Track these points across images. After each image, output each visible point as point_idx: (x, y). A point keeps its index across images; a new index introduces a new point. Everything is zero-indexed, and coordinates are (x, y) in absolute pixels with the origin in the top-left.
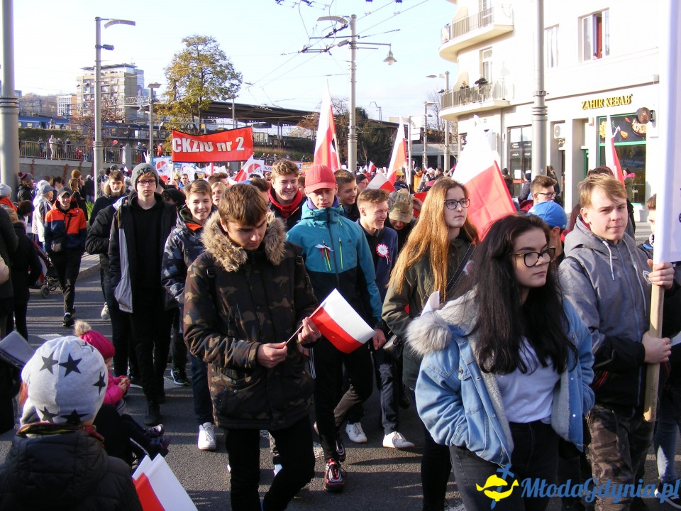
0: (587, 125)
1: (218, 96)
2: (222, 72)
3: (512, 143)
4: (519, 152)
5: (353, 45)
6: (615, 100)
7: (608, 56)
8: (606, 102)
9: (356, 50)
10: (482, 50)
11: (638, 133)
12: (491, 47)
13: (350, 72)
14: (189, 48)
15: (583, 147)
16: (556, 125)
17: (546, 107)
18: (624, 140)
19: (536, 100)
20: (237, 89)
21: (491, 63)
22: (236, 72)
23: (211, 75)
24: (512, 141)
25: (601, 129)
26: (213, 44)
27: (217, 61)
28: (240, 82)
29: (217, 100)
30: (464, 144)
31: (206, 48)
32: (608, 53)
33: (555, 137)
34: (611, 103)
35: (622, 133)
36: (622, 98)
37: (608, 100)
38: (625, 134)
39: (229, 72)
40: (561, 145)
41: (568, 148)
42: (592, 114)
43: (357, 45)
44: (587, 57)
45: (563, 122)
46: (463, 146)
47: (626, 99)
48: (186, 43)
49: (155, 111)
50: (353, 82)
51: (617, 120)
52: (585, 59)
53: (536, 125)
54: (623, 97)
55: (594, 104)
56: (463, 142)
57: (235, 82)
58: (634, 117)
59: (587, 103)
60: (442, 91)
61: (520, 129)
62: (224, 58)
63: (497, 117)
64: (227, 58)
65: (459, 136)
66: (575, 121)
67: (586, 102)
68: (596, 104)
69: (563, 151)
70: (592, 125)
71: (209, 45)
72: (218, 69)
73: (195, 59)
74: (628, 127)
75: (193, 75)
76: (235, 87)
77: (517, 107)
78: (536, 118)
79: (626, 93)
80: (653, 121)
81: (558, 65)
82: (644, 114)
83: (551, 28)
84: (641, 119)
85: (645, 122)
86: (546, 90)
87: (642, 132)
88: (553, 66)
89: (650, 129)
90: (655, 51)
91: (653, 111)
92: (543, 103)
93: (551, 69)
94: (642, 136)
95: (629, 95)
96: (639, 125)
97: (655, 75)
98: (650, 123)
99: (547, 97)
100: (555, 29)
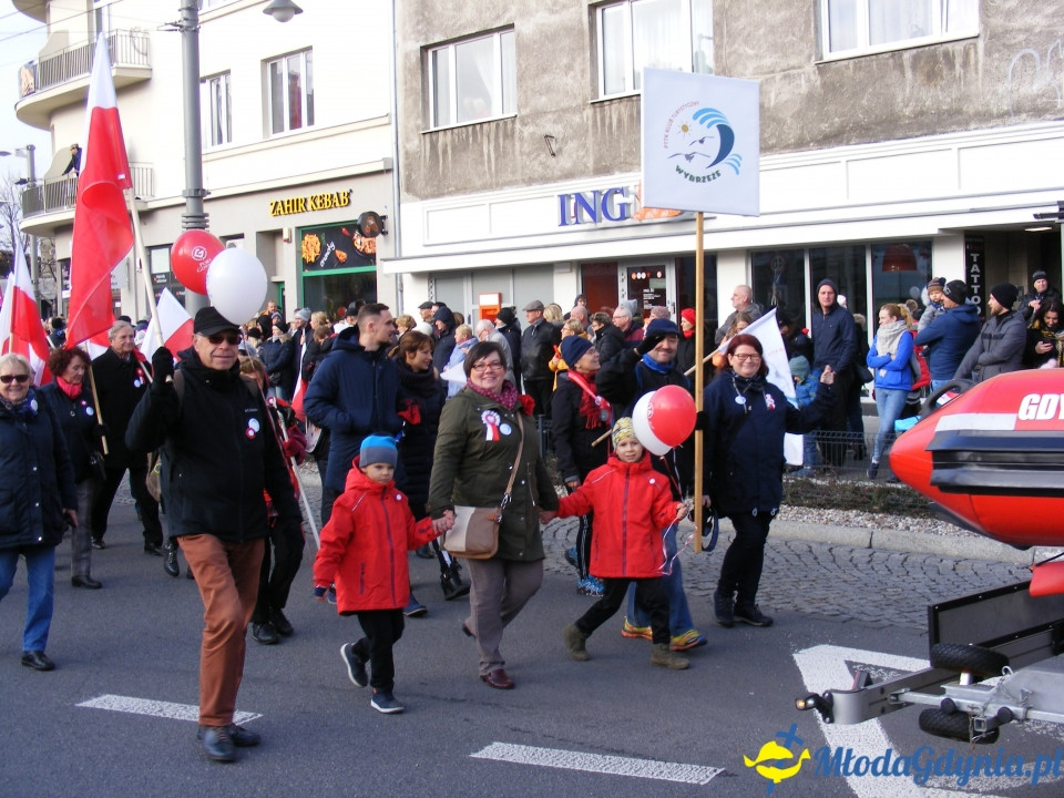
0: (279, 242)
3: (155, 275)
6: (325, 199)
7: (311, 128)
8: (310, 203)
11: (364, 252)
15: (275, 279)
16: (229, 242)
17: (207, 215)
18: (342, 265)
19: (190, 202)
24: (154, 272)
25: (304, 247)
30: (68, 279)
32: (311, 121)
34: (318, 204)
35: (338, 253)
36: (335, 196)
37: (314, 199)
38: (342, 255)
42: (288, 224)
44: (278, 127)
45: (241, 236)
46: (66, 282)
47: (342, 198)
51: (329, 232)
52: (275, 131)
54: (338, 194)
55: (291, 205)
56: (66, 274)
58: (352, 226)
59: (280, 204)
60: (23, 182)
61: (167, 250)
66: (260, 234)
67: (277, 203)
68: (295, 207)
70: (288, 241)
74: (348, 245)
77: (160, 213)
78: (188, 232)
79: (342, 188)
80: (385, 233)
81: (229, 140)
82: (372, 222)
83: (215, 77)
84: (367, 230)
85: (373, 234)
86: (204, 187)
87: (369, 251)
88: (220, 141)
89: (381, 246)
90: (386, 120)
91: (384, 217)
92: (200, 208)
93: (220, 147)
94: (370, 258)
95: (347, 191)
96: (364, 239)
97: (385, 160)
98: (380, 236)
99: (208, 197)
100: (223, 78)
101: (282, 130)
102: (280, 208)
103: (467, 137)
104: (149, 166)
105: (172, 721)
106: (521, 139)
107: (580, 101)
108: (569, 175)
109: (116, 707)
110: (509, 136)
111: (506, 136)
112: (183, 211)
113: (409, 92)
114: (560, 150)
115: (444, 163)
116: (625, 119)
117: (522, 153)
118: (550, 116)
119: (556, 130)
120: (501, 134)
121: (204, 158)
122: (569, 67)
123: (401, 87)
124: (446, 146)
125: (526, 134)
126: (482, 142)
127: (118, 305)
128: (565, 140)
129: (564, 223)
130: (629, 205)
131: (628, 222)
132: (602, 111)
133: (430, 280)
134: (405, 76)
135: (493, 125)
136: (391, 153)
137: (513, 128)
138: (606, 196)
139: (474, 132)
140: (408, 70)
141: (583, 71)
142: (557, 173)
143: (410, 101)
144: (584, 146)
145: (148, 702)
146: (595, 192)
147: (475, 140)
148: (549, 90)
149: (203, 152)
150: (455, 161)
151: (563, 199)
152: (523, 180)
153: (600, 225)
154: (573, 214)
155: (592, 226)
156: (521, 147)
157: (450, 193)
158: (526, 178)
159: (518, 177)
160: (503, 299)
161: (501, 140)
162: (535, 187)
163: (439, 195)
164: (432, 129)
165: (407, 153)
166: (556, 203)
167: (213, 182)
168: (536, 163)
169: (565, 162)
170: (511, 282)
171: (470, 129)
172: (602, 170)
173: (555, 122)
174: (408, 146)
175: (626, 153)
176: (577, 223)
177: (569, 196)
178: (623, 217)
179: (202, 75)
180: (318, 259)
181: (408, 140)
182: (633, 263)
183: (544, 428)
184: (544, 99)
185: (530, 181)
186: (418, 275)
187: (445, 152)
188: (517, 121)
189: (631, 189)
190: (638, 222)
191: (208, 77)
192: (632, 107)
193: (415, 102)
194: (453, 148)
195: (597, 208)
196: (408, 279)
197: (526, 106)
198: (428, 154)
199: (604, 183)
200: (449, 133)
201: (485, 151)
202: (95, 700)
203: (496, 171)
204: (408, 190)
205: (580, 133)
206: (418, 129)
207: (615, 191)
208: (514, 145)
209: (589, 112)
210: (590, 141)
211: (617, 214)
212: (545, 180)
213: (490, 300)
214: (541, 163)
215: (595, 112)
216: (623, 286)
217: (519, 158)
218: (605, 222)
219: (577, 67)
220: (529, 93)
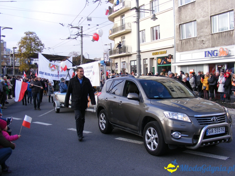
0: (154, 60)
1: (36, 52)
2: (38, 44)
3: (132, 66)
4: (134, 68)
5: (82, 36)
7: (159, 39)
8: (159, 53)
9: (83, 37)
10: (122, 37)
11: (169, 62)
12: (125, 36)
13: (81, 44)
14: (27, 36)
15: (153, 67)
17: (141, 55)
18: (165, 64)
19: (138, 53)
20: (43, 49)
21: (125, 41)
22: (42, 44)
23: (34, 45)
24: (132, 65)
25: (158, 61)
26: (34, 35)
27: (36, 40)
28: (43, 47)
29: (36, 53)
30: (117, 66)
31: (32, 36)
32: (159, 38)
33: (145, 64)
34: (161, 53)
35: (164, 62)
37: (160, 52)
38: (165, 62)
39: (40, 44)
40: (146, 66)
41: (148, 67)
42: (155, 57)
43: (83, 36)
45: (147, 59)
46: (116, 67)
47: (165, 52)
48: (25, 34)
49: (15, 56)
50: (82, 47)
51: (163, 58)
52: (153, 40)
53: (138, 60)
56: (116, 66)
57: (42, 47)
58: (167, 57)
60: (109, 50)
61: (134, 61)
62: (38, 39)
63: (127, 58)
64: (39, 39)
65: (115, 64)
66: (150, 58)
68: (156, 54)
69: (147, 68)
70: (155, 60)
71: (33, 35)
72: (36, 43)
73: (28, 39)
74: (166, 61)
75: (28, 44)
76: (42, 48)
77: (133, 55)
78: (137, 58)
79: (165, 50)
80: (173, 58)
81: (145, 42)
82: (170, 56)
83: (143, 30)
84: (169, 58)
85: (171, 59)
86: (140, 50)
87: (170, 62)
88: (143, 42)
89: (172, 61)
90: (173, 38)
91: (173, 55)
92: (139, 54)
93: (143, 43)
94: (170, 63)
95: (166, 51)
96: (169, 59)
97: (173, 45)
98: (172, 59)
99: (141, 52)
100: (144, 31)
101: (154, 40)
102: (154, 54)
103: (188, 41)
104: (131, 47)
105: (131, 142)
106: (198, 41)
107: (209, 34)
108: (207, 48)
109: (121, 140)
110: (195, 40)
111: (195, 41)
112: (136, 54)
113: (177, 33)
114: (205, 43)
115: (184, 45)
116: (217, 37)
117: (198, 44)
118: (203, 37)
119: (204, 39)
120: (194, 40)
121: (140, 45)
122: (207, 28)
123: (175, 32)
124: (184, 42)
125: (199, 40)
126: (190, 42)
127: (125, 71)
128: (206, 41)
129: (205, 56)
130: (218, 53)
131: (217, 56)
132: (213, 36)
133: (181, 67)
134: (176, 30)
135: (193, 39)
136: (174, 44)
137: (196, 39)
138: (213, 51)
139: (189, 39)
140: (177, 29)
141: (209, 28)
142: (204, 47)
143: (177, 34)
144: (209, 42)
145: (127, 139)
146: (211, 51)
147: (189, 41)
148: (203, 32)
149: (140, 44)
150: (185, 45)
151: (205, 52)
152: (198, 49)
153: (212, 57)
154: (207, 55)
155: (211, 57)
156: (198, 42)
157: (185, 51)
158: (199, 48)
159: (197, 48)
160: (194, 70)
161: (194, 41)
162: (200, 50)
163: (183, 51)
164: (181, 39)
165: (177, 44)
166: (204, 53)
167: (142, 49)
168: (200, 45)
169: (206, 45)
170: (196, 67)
171: (188, 39)
172: (213, 47)
173: (204, 38)
174: (177, 42)
175: (217, 43)
176: (208, 56)
177: (206, 52)
178: (217, 55)
179: (140, 30)
180: (161, 63)
181: (177, 41)
182: (218, 64)
183: (200, 94)
184: (202, 34)
185: (199, 49)
186: (179, 66)
187: (184, 44)
188: (197, 38)
189: (218, 50)
190: (219, 56)
191: (141, 31)
192: (218, 35)
193: (178, 34)
194: (185, 43)
195: (212, 54)
196: (177, 67)
197: (199, 35)
198: (181, 44)
199: (213, 49)
200: (184, 40)
201: (191, 43)
202: (118, 138)
203: (193, 47)
204: (177, 51)
205: (209, 40)
206: (179, 39)
207: (215, 51)
208: (196, 42)
209: (210, 36)
210: (210, 41)
211: (216, 55)
212: (202, 48)
213: (192, 71)
214: (201, 46)
215: (211, 36)
216: (217, 68)
217: (197, 44)
218: (213, 56)
219: (208, 28)
220: (199, 32)
